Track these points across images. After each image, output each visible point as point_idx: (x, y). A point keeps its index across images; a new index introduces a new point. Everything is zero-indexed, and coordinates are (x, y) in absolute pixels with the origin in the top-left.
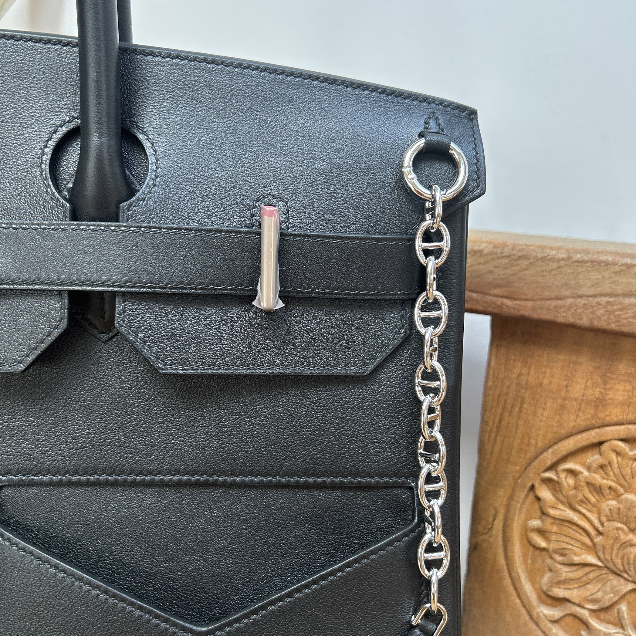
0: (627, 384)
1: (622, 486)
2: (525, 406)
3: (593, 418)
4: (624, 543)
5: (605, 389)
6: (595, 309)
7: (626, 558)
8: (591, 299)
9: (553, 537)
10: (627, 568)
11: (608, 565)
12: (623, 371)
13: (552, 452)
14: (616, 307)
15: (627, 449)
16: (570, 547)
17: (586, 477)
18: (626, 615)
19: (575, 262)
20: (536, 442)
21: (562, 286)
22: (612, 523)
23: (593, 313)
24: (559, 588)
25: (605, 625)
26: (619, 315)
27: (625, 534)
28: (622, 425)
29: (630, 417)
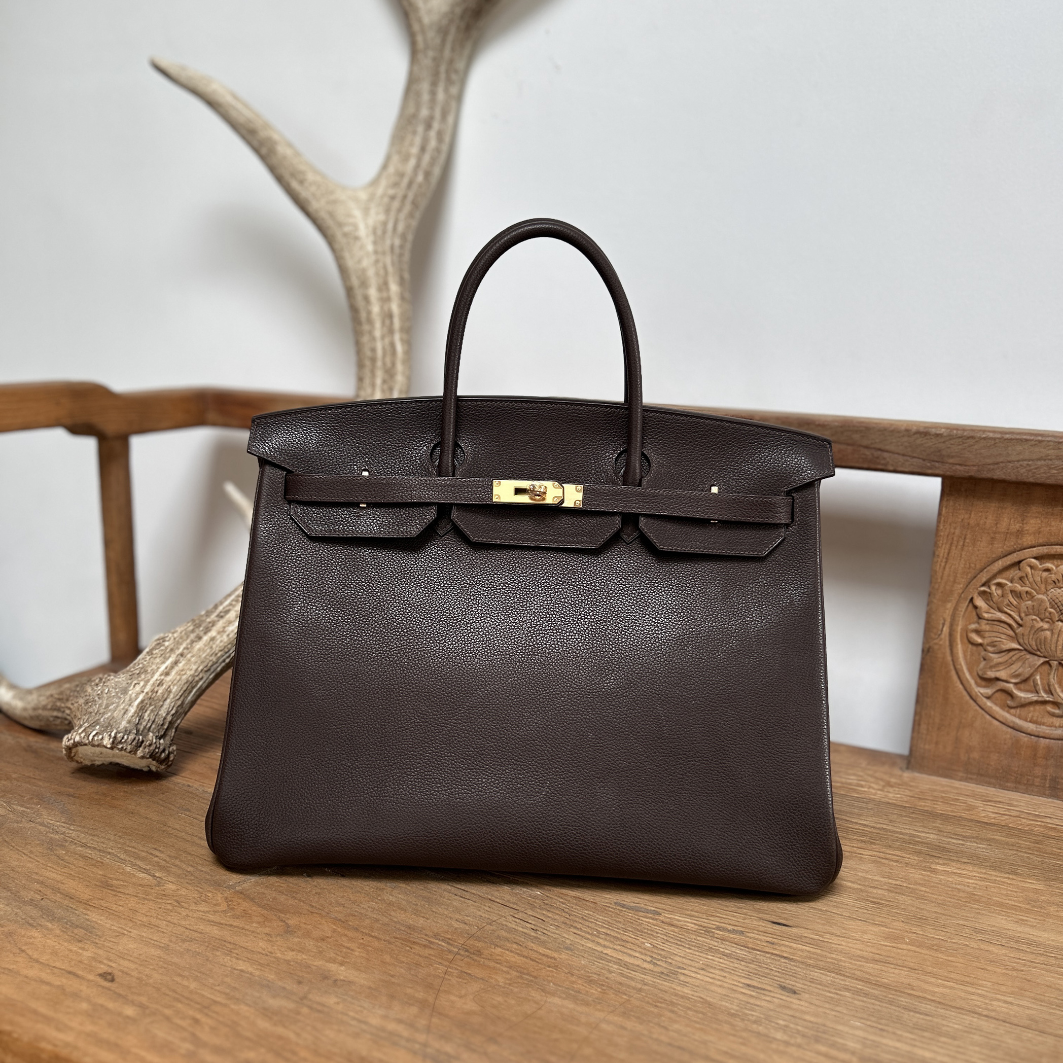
0: (1038, 519)
1: (1035, 590)
2: (967, 541)
3: (1015, 544)
4: (1038, 629)
5: (1023, 524)
6: (1019, 469)
7: (1038, 639)
8: (1016, 463)
9: (987, 634)
10: (1039, 646)
11: (1026, 648)
12: (1035, 511)
13: (987, 572)
14: (1032, 467)
15: (1038, 564)
16: (999, 639)
17: (1010, 587)
18: (1039, 682)
20: (975, 566)
21: (997, 455)
22: (1029, 617)
23: (1018, 472)
24: (992, 671)
25: (1026, 693)
26: (1035, 473)
27: (1038, 622)
28: (1035, 547)
29: (1041, 541)
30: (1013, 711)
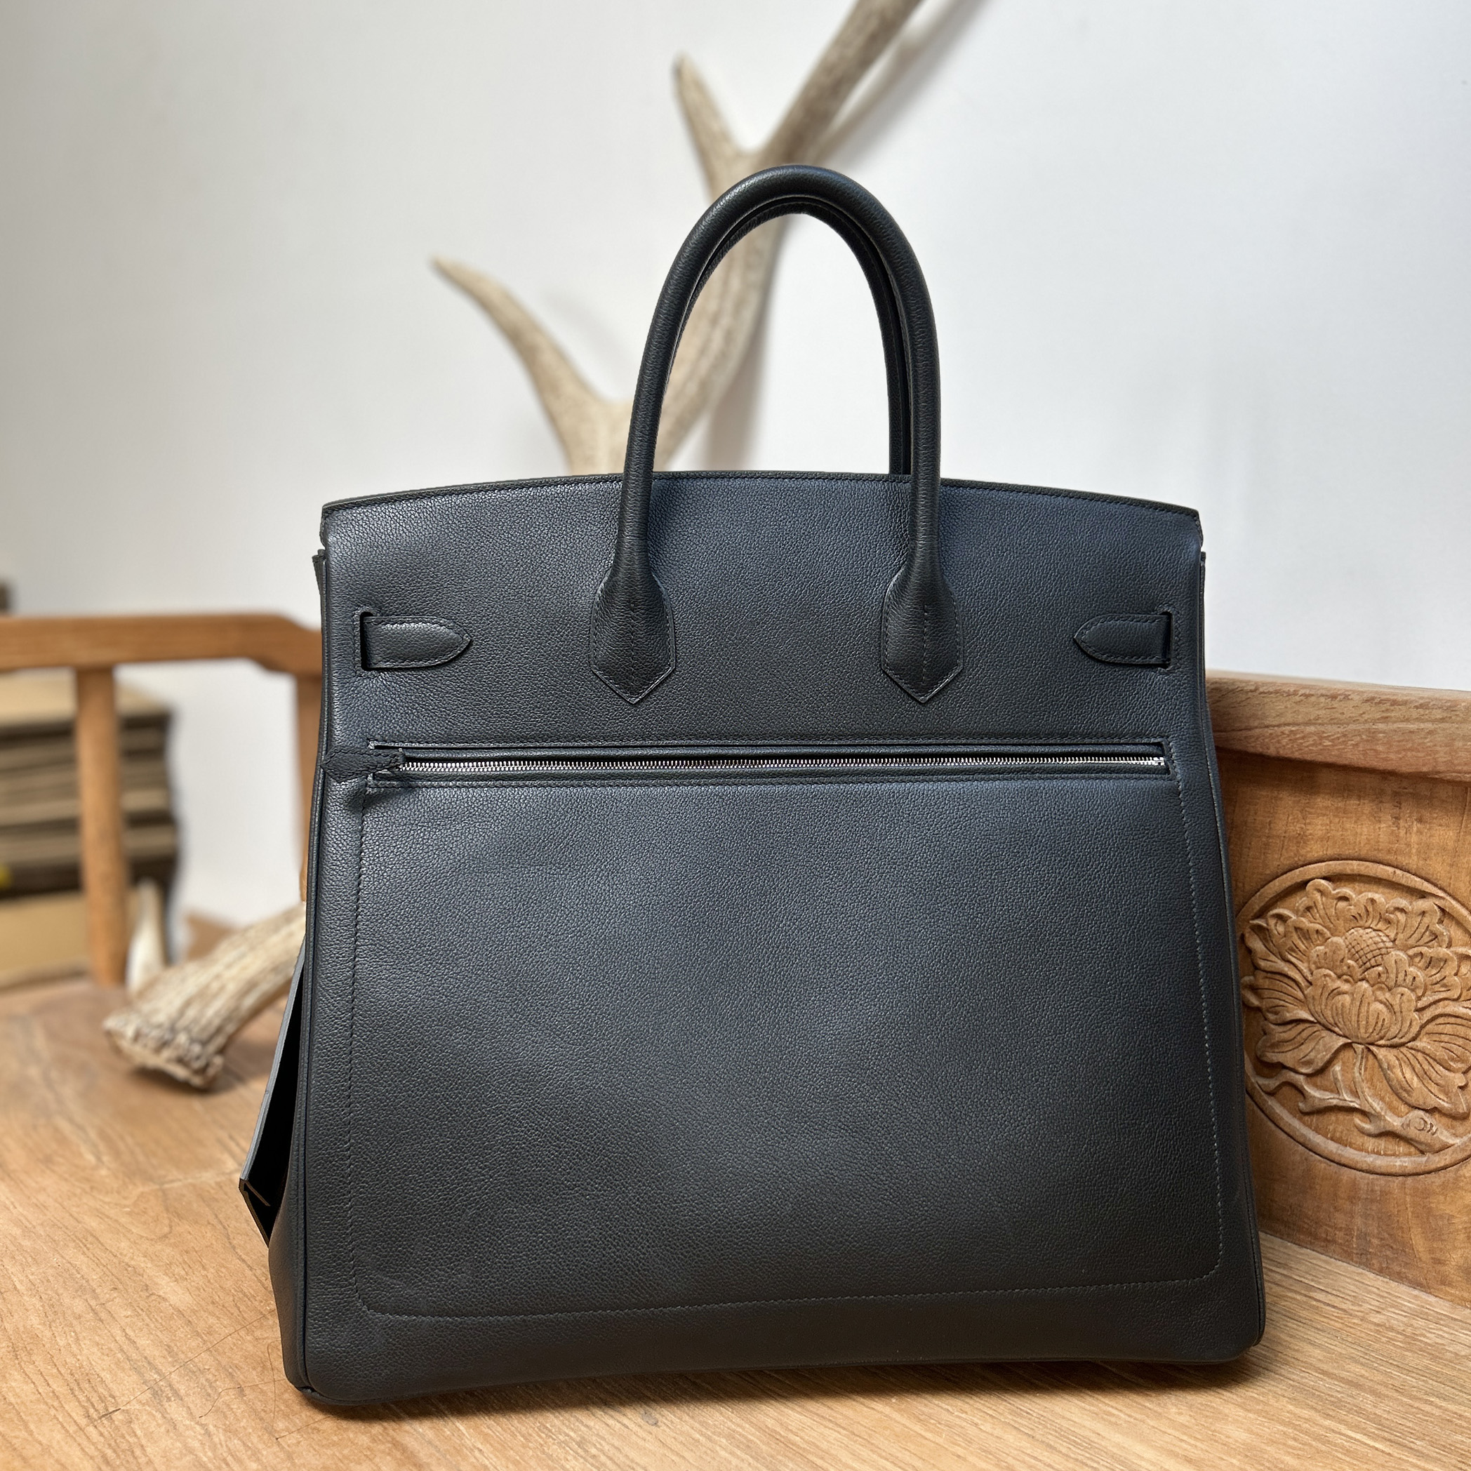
0: (1325, 818)
1: (1329, 929)
3: (1295, 854)
4: (1333, 991)
5: (1305, 824)
6: (1280, 738)
7: (1334, 1007)
8: (1276, 728)
9: (1266, 994)
10: (1336, 1019)
11: (1319, 1018)
13: (1260, 896)
14: (1298, 736)
15: (1330, 888)
16: (1282, 1003)
17: (1294, 921)
18: (1340, 1078)
19: (1261, 693)
20: (1244, 886)
22: (1320, 970)
23: (1279, 742)
24: (1274, 1052)
25: (1322, 1092)
26: (1302, 743)
27: (1333, 980)
28: (1324, 861)
29: (1330, 852)
30: (1306, 1118)
